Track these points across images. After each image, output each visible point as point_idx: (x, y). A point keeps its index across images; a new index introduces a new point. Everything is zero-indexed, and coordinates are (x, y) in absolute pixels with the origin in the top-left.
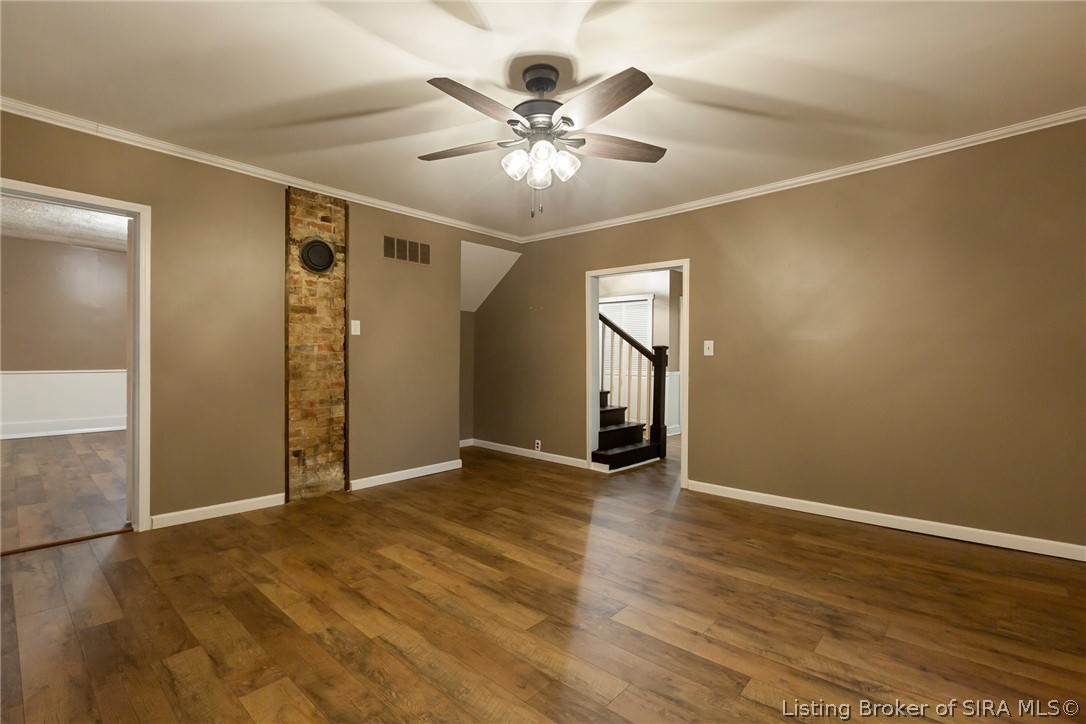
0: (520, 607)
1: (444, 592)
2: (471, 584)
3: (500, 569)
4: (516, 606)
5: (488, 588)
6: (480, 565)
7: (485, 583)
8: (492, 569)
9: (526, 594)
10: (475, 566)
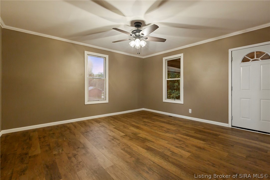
0: (142, 137)
1: (159, 140)
2: (154, 142)
3: (147, 146)
4: (143, 137)
5: (149, 141)
6: (153, 147)
7: (150, 142)
8: (149, 146)
9: (140, 139)
10: (154, 147)
